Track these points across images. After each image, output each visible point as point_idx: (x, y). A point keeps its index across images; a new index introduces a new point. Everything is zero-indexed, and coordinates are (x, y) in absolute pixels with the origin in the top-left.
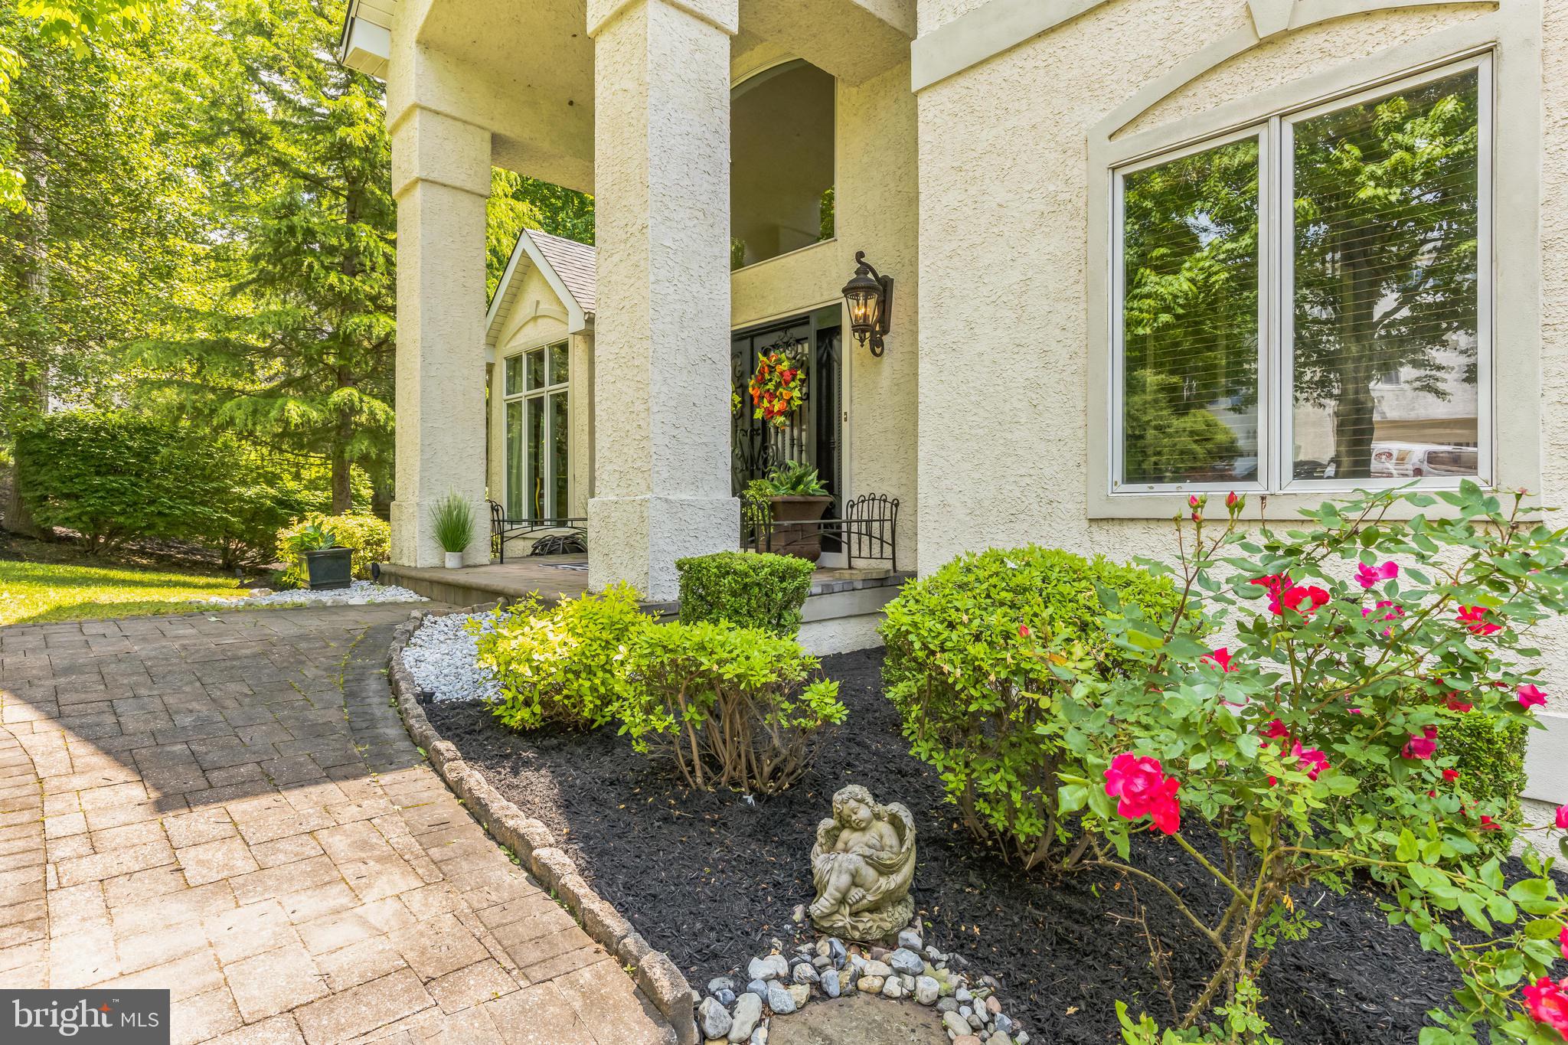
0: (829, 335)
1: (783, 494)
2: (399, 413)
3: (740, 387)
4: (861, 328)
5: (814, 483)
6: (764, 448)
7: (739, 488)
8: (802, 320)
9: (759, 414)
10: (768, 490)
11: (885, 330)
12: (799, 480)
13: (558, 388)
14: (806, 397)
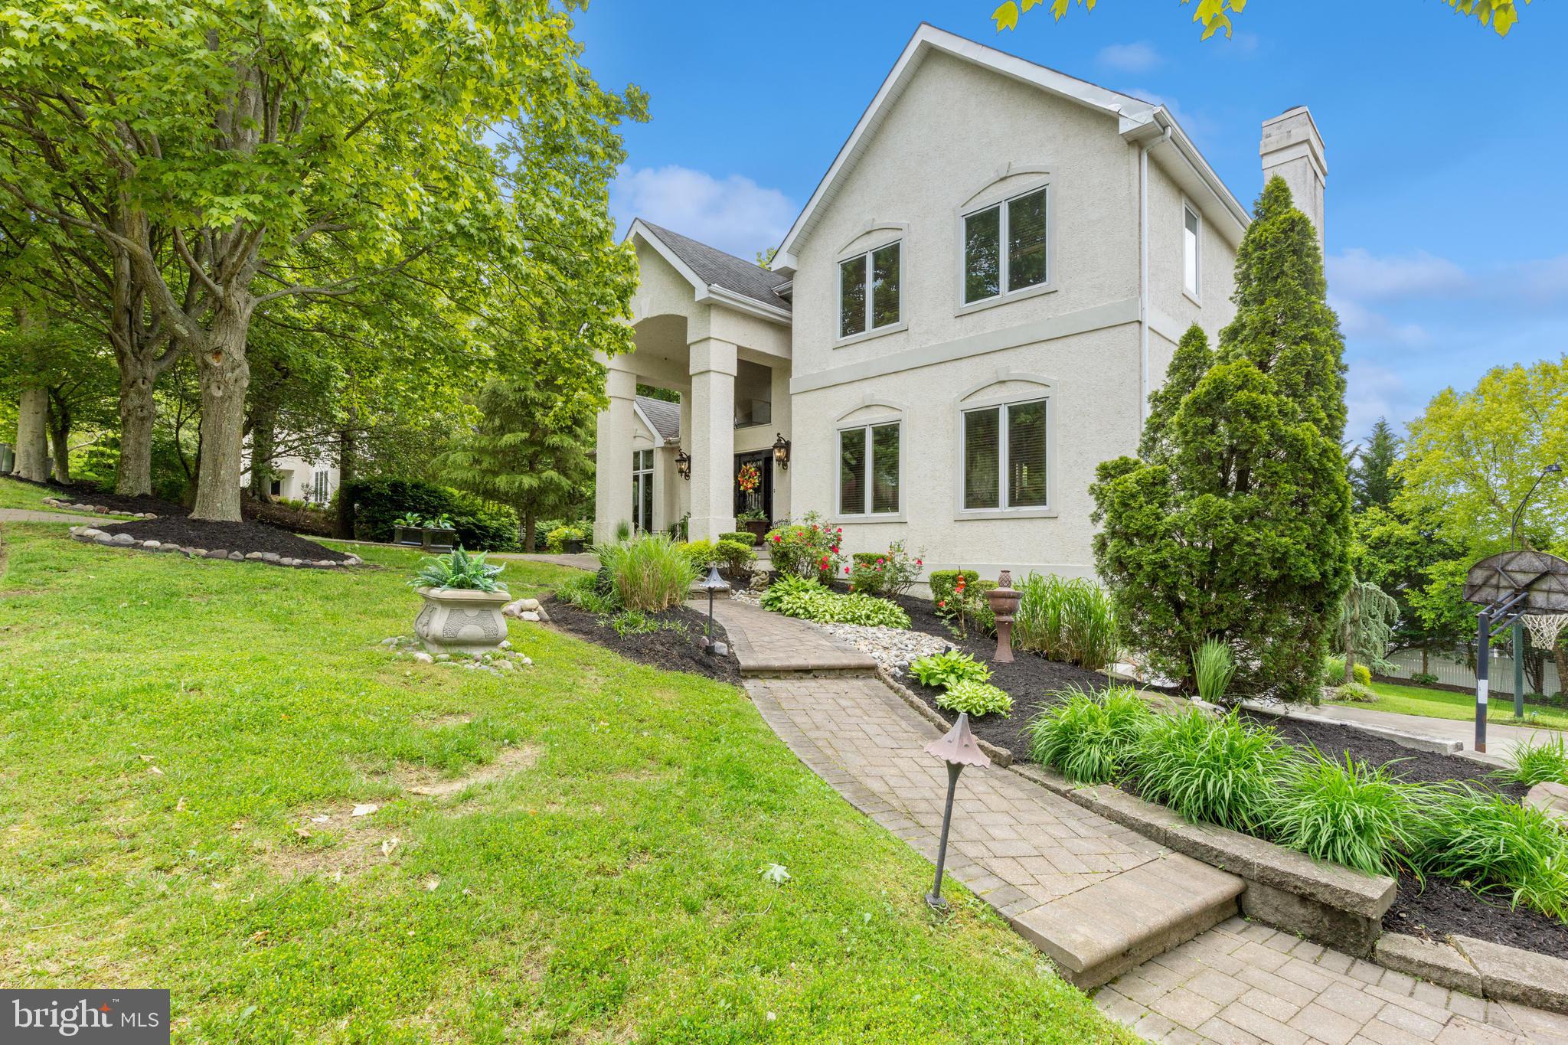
0: (768, 460)
1: (751, 519)
2: (598, 465)
3: (736, 477)
4: (779, 460)
5: (762, 515)
6: (745, 502)
7: (736, 516)
8: (759, 453)
9: (742, 488)
10: (746, 518)
11: (788, 460)
12: (757, 514)
13: (648, 471)
14: (760, 483)
